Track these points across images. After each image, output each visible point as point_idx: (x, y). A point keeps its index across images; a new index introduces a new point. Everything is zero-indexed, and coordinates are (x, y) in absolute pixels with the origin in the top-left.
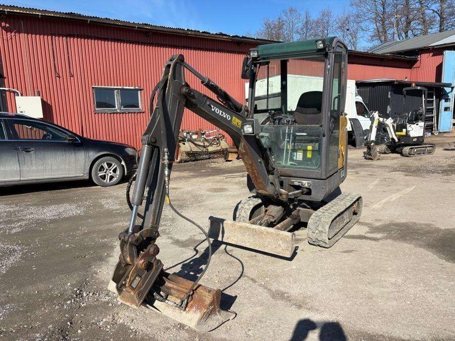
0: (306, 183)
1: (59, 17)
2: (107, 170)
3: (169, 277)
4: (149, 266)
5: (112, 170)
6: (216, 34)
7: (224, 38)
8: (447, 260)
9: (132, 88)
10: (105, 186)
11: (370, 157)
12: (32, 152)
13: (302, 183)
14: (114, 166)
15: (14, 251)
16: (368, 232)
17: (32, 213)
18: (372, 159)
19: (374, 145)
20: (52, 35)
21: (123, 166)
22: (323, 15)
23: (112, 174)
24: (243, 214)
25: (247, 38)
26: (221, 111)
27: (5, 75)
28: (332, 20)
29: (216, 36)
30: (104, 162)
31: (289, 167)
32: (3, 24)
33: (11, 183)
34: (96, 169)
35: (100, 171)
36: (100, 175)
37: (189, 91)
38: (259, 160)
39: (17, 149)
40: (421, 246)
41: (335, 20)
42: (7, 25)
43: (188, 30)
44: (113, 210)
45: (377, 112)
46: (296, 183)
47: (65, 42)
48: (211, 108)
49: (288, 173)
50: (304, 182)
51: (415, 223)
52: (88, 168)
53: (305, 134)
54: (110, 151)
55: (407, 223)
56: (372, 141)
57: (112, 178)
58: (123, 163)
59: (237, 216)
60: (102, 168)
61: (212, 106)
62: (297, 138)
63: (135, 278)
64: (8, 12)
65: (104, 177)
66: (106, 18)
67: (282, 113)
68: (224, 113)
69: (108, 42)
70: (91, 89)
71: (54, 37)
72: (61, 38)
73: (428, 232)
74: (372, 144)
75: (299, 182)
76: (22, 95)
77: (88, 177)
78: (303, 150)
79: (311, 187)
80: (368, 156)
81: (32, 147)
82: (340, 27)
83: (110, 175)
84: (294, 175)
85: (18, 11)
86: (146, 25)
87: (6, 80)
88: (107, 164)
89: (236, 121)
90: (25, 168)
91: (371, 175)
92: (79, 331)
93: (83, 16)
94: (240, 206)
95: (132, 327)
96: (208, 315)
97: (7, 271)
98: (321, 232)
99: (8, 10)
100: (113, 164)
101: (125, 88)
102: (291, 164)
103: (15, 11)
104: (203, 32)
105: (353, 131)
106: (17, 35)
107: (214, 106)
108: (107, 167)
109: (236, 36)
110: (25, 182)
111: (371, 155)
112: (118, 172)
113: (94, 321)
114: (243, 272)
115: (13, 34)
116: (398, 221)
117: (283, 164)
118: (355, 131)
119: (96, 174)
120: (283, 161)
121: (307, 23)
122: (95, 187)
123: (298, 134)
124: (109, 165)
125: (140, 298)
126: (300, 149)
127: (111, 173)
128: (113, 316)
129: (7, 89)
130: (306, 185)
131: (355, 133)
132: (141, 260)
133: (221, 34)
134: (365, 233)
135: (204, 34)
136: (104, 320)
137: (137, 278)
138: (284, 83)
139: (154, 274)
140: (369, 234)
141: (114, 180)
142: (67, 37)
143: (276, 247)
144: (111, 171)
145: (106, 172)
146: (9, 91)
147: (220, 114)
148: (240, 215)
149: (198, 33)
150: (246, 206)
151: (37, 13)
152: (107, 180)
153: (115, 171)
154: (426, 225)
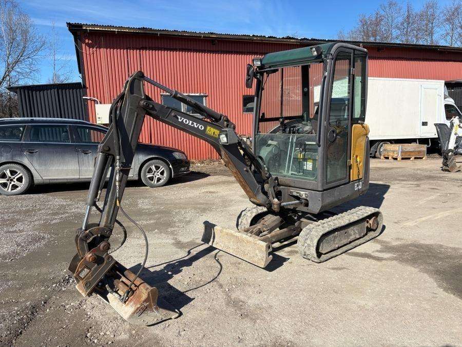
0: (303, 194)
1: (133, 33)
2: (155, 172)
3: (126, 273)
4: (98, 260)
5: (160, 172)
6: (283, 38)
7: (291, 42)
8: (446, 290)
9: (198, 94)
10: (152, 186)
11: (447, 168)
12: (89, 154)
13: (300, 193)
14: (162, 168)
15: (44, 238)
16: (377, 251)
17: (78, 208)
18: (449, 171)
19: (452, 155)
20: (127, 49)
21: (170, 169)
22: (427, 7)
23: (160, 176)
24: (244, 221)
25: (317, 40)
26: (191, 122)
27: (87, 86)
28: (438, 12)
29: (282, 40)
30: (152, 165)
31: (289, 177)
32: (87, 41)
33: (72, 181)
34: (145, 171)
35: (149, 172)
36: (148, 176)
37: (146, 104)
38: (245, 169)
39: (77, 151)
40: (426, 271)
41: (443, 12)
42: (90, 42)
43: (253, 36)
44: (144, 209)
45: (457, 117)
46: (295, 194)
47: (138, 55)
48: (178, 118)
49: (287, 182)
50: (302, 193)
51: (441, 246)
52: (138, 170)
53: (314, 143)
54: (158, 155)
55: (431, 245)
56: (450, 151)
57: (159, 180)
58: (171, 166)
59: (239, 223)
60: (150, 171)
61: (179, 117)
62: (307, 147)
63: (83, 270)
64: (90, 30)
65: (151, 179)
66: (175, 31)
67: (303, 120)
68: (195, 124)
69: (176, 52)
70: (159, 96)
71: (129, 50)
72: (135, 51)
73: (450, 257)
74: (450, 154)
75: (297, 193)
76: (101, 103)
77: (137, 178)
78: (313, 160)
79: (308, 199)
80: (444, 167)
81: (90, 149)
82: (448, 20)
83: (157, 177)
84: (293, 185)
85: (99, 29)
86: (212, 34)
87: (88, 90)
88: (156, 167)
89: (211, 131)
90: (84, 168)
91: (434, 189)
92: (48, 310)
93: (154, 30)
94: (243, 213)
95: (89, 313)
96: (142, 311)
97: (28, 255)
98: (309, 245)
99: (90, 28)
100: (161, 167)
101: (191, 94)
102: (292, 174)
103: (96, 29)
104: (269, 37)
105: (439, 138)
106: (98, 50)
107: (182, 117)
108: (155, 170)
109: (305, 39)
110: (83, 180)
111: (447, 166)
112: (165, 175)
113: (63, 304)
114: (216, 278)
115: (95, 49)
116: (422, 242)
117: (285, 173)
118: (441, 138)
119: (145, 175)
120: (285, 171)
121: (408, 17)
122: (144, 187)
123: (307, 143)
124: (157, 168)
125: (88, 288)
126: (309, 159)
127: (158, 175)
128: (81, 302)
129: (88, 98)
130: (304, 196)
131: (441, 141)
132: (90, 254)
133: (289, 38)
134: (373, 252)
135: (270, 39)
136: (72, 304)
137: (85, 269)
138: (306, 90)
139: (105, 268)
140: (377, 253)
141: (162, 181)
142: (140, 49)
143: (253, 256)
144: (159, 174)
145: (154, 174)
146: (90, 99)
147: (190, 124)
148: (241, 222)
149: (263, 39)
150: (249, 214)
151: (114, 30)
152: (155, 182)
153: (162, 173)
154: (454, 249)
